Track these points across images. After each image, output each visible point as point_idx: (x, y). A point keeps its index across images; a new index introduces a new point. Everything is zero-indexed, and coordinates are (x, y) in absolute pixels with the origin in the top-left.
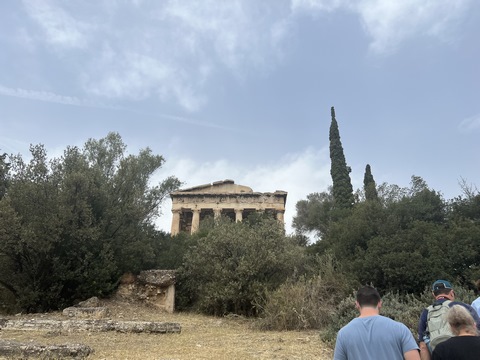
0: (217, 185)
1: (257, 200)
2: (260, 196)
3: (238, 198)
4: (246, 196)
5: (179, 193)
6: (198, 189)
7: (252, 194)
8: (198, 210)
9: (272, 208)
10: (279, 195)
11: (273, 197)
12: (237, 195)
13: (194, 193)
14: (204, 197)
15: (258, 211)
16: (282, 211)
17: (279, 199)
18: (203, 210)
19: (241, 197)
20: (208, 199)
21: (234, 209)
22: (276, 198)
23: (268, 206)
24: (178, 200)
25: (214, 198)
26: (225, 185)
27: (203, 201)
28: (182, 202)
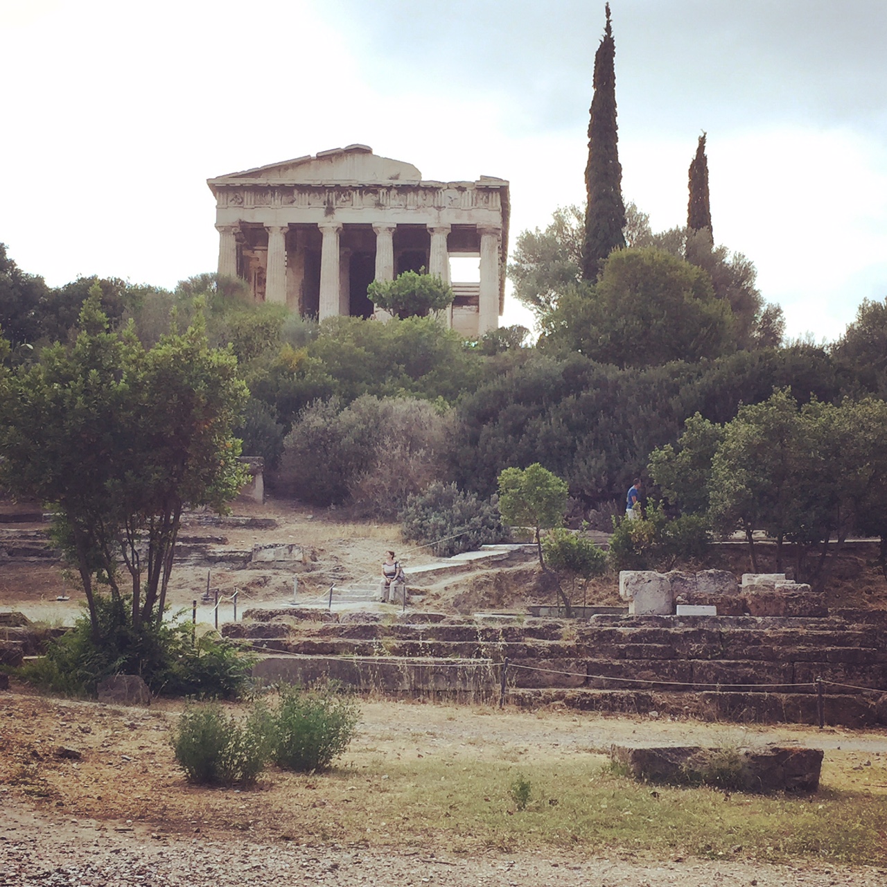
0: (326, 157)
2: (439, 188)
3: (381, 194)
4: (404, 189)
5: (230, 182)
6: (280, 170)
7: (419, 185)
8: (282, 228)
9: (468, 222)
10: (487, 186)
11: (472, 194)
12: (380, 186)
13: (269, 182)
14: (296, 192)
15: (432, 229)
16: (493, 231)
17: (488, 197)
18: (293, 227)
19: (391, 192)
20: (306, 197)
21: (373, 225)
22: (481, 196)
23: (457, 217)
24: (230, 198)
25: (319, 193)
26: (349, 157)
27: (292, 202)
28: (240, 204)
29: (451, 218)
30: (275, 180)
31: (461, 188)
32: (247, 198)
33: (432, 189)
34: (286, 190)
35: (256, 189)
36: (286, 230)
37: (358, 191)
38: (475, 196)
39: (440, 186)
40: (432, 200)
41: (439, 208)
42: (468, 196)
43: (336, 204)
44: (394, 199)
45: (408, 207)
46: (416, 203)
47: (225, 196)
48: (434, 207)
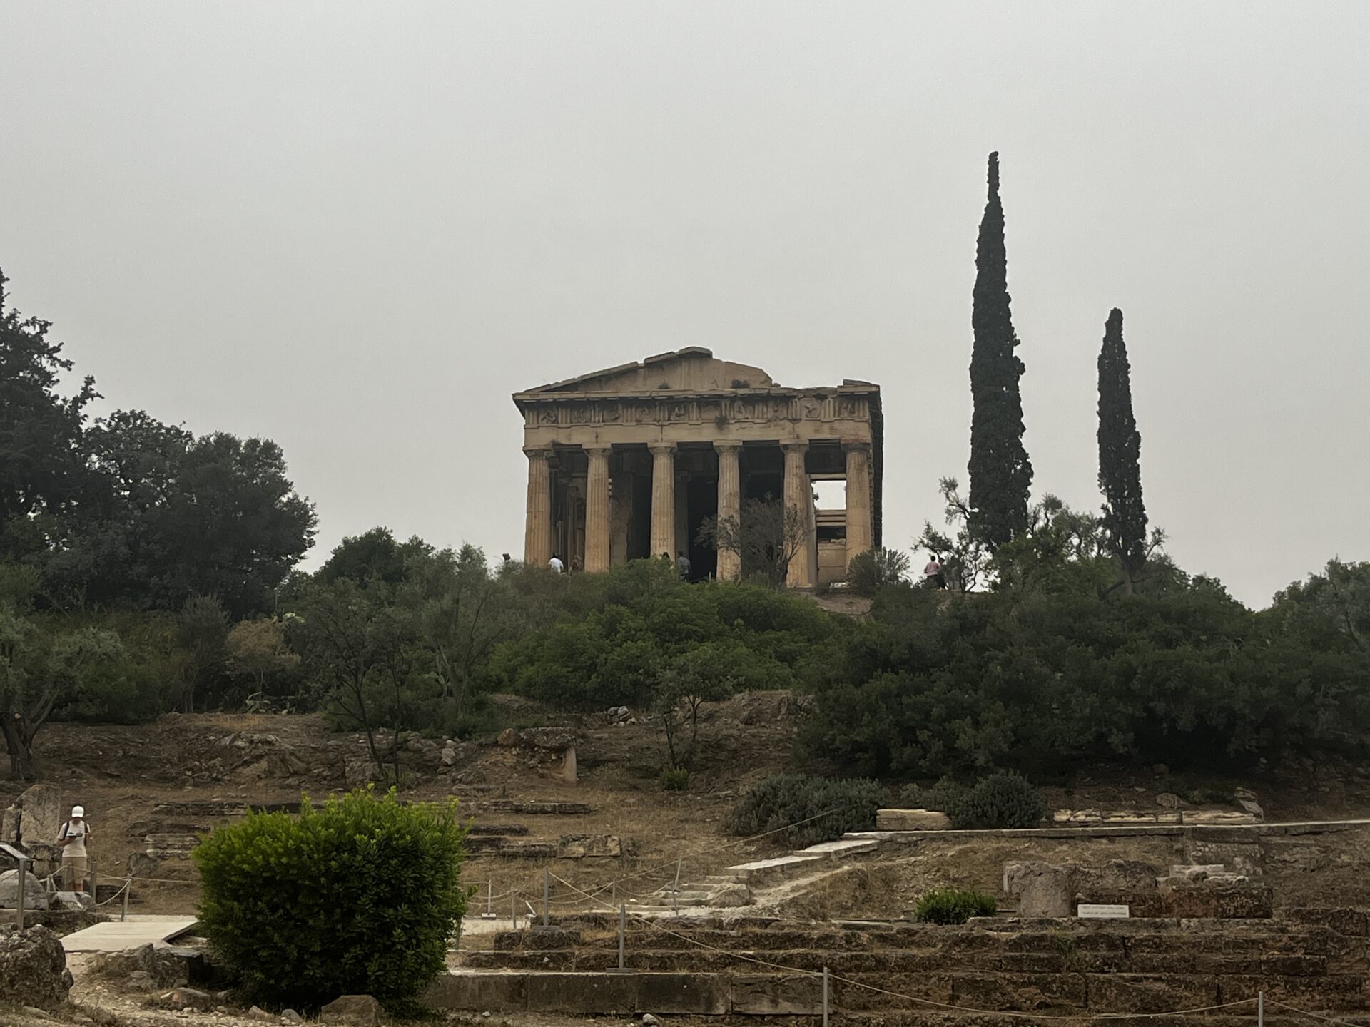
0: (658, 365)
2: (795, 397)
3: (723, 405)
4: (751, 401)
5: (542, 396)
6: (600, 381)
7: (769, 394)
8: (604, 450)
9: (829, 437)
10: (852, 393)
11: (835, 402)
12: (721, 396)
13: (588, 395)
14: (620, 407)
15: (786, 447)
16: (862, 446)
17: (853, 406)
18: (618, 449)
19: (736, 404)
20: (632, 413)
21: (715, 444)
22: (845, 405)
23: (817, 431)
24: (541, 417)
25: (649, 408)
26: (683, 364)
27: (616, 419)
28: (554, 422)
29: (807, 432)
30: (595, 394)
31: (819, 395)
32: (562, 415)
33: (786, 398)
34: (607, 405)
35: (572, 405)
36: (608, 453)
37: (695, 404)
38: (837, 404)
39: (794, 394)
40: (785, 411)
41: (795, 420)
42: (829, 406)
43: (669, 420)
44: (740, 412)
45: (757, 421)
46: (765, 416)
47: (535, 414)
48: (788, 420)
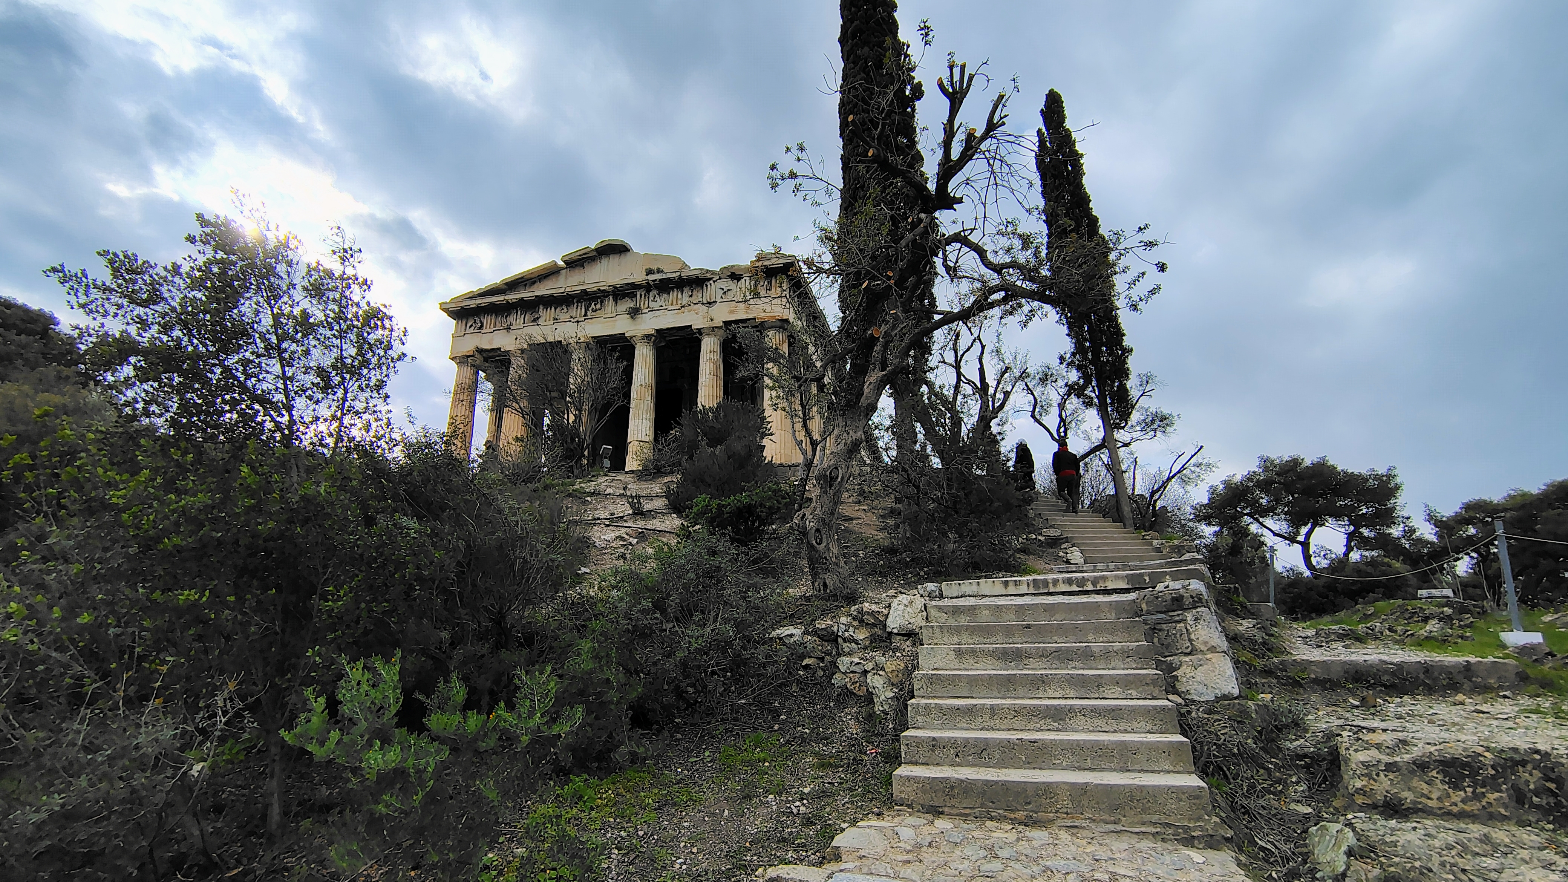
0: (576, 262)
1: (698, 296)
2: (710, 279)
3: (638, 296)
4: (665, 286)
5: (466, 304)
6: (525, 285)
7: (684, 278)
8: (524, 351)
9: (744, 316)
10: (768, 267)
11: (750, 280)
12: (634, 286)
13: (508, 298)
14: (541, 307)
15: (699, 331)
16: (779, 324)
17: (770, 283)
18: (535, 348)
19: (649, 292)
20: (551, 312)
21: (626, 335)
22: (761, 282)
23: (732, 312)
24: (469, 325)
25: (564, 304)
26: (603, 261)
27: (537, 320)
28: (479, 328)
29: (722, 314)
30: (513, 296)
31: (735, 276)
32: (487, 320)
33: (700, 280)
34: (531, 307)
35: (495, 309)
36: (527, 354)
37: (610, 296)
38: (752, 281)
39: (708, 275)
40: (700, 295)
41: (710, 304)
42: (745, 284)
43: (586, 315)
44: (654, 300)
45: (671, 308)
46: (679, 302)
47: (464, 322)
48: (703, 304)
